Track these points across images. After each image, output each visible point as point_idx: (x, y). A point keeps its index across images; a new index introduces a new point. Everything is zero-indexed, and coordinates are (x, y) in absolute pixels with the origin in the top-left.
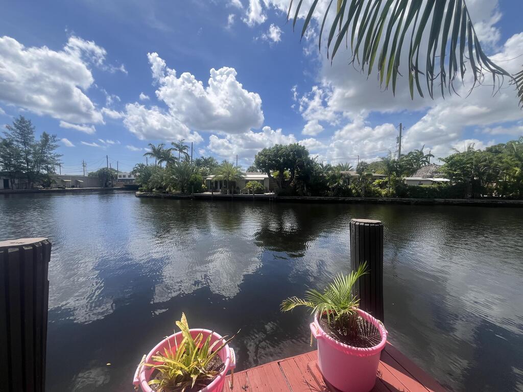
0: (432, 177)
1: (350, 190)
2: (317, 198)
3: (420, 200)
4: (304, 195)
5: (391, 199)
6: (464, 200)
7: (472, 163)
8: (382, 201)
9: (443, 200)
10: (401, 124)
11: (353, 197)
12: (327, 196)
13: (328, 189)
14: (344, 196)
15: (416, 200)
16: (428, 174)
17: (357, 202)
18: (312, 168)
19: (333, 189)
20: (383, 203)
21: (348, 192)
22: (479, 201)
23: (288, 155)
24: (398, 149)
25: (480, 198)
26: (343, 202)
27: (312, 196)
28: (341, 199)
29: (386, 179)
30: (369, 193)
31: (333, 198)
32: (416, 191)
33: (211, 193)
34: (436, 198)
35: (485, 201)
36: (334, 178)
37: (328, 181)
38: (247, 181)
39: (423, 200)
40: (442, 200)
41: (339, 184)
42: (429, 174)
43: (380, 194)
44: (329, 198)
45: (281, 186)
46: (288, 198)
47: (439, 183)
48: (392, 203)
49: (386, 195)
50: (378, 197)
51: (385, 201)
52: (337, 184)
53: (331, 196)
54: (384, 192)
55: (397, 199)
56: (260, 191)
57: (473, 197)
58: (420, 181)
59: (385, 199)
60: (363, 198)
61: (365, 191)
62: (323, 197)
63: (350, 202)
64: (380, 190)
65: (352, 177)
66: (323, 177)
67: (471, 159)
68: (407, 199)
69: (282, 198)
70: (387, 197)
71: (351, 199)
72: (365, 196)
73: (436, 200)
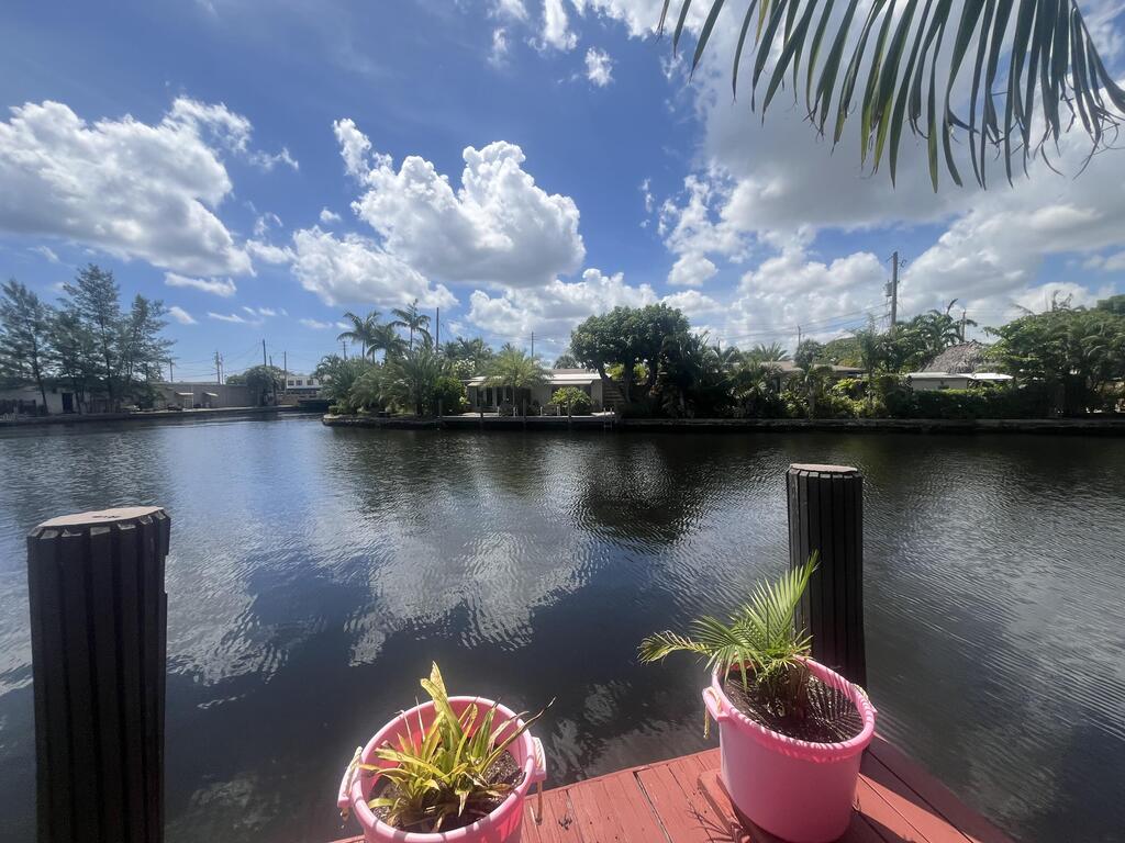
0: (969, 370)
1: (783, 403)
2: (709, 421)
3: (943, 422)
4: (680, 416)
5: (874, 422)
6: (1045, 421)
7: (1064, 337)
8: (855, 427)
9: (998, 421)
10: (896, 254)
11: (788, 418)
12: (731, 416)
13: (733, 401)
14: (769, 417)
15: (934, 422)
16: (960, 365)
17: (797, 430)
18: (698, 358)
19: (745, 400)
20: (857, 431)
21: (777, 408)
22: (1081, 423)
23: (645, 330)
24: (890, 309)
25: (1086, 416)
26: (768, 429)
27: (696, 417)
28: (762, 422)
29: (866, 377)
30: (824, 408)
31: (744, 421)
32: (935, 404)
33: (478, 415)
34: (979, 417)
35: (1097, 423)
36: (746, 378)
37: (730, 385)
38: (555, 388)
39: (951, 423)
40: (994, 422)
41: (757, 389)
42: (962, 364)
43: (850, 411)
44: (733, 420)
45: (628, 397)
46: (643, 422)
47: (985, 383)
48: (877, 430)
49: (864, 413)
50: (844, 417)
51: (861, 427)
52: (752, 390)
53: (739, 417)
54: (858, 407)
55: (891, 421)
56: (582, 408)
57: (1066, 415)
58: (942, 380)
59: (861, 421)
60: (813, 421)
61: (817, 406)
62: (721, 420)
63: (782, 430)
64: (849, 401)
65: (787, 373)
66: (722, 376)
67: (1064, 328)
68: (912, 421)
69: (630, 422)
70: (867, 417)
71: (784, 422)
72: (816, 417)
73: (980, 421)
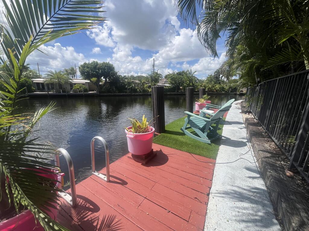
1: (136, 89)
2: (122, 94)
4: (115, 92)
13: (126, 89)
14: (134, 93)
16: (163, 83)
17: (140, 95)
23: (104, 69)
27: (118, 93)
28: (133, 94)
29: (150, 84)
31: (130, 93)
36: (129, 83)
37: (126, 85)
38: (75, 84)
40: (169, 93)
41: (132, 86)
45: (99, 88)
46: (105, 94)
56: (86, 90)
58: (161, 85)
61: (143, 90)
62: (124, 93)
64: (148, 89)
65: (137, 83)
66: (123, 83)
69: (101, 94)
71: (137, 94)
72: (143, 92)
73: (168, 93)
